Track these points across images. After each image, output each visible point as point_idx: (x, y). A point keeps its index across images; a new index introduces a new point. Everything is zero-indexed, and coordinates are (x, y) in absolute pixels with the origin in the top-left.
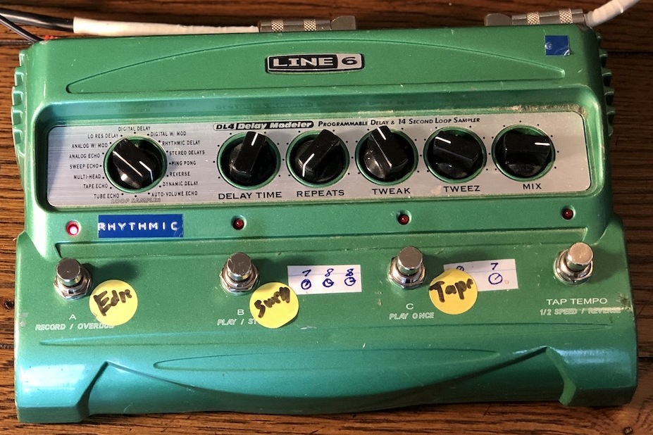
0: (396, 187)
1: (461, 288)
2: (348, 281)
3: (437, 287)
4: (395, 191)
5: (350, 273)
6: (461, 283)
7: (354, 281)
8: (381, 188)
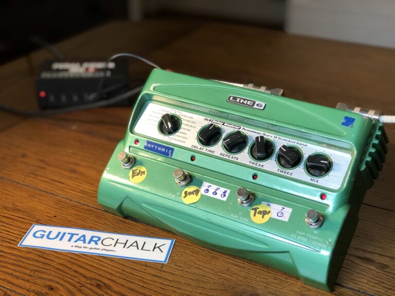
0: (259, 163)
1: (264, 213)
2: (223, 195)
3: (255, 209)
4: (258, 165)
5: (225, 192)
6: (266, 211)
7: (225, 196)
8: (253, 162)
